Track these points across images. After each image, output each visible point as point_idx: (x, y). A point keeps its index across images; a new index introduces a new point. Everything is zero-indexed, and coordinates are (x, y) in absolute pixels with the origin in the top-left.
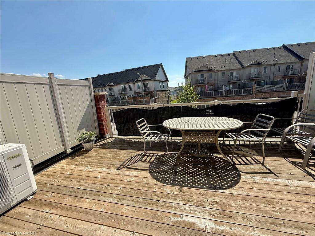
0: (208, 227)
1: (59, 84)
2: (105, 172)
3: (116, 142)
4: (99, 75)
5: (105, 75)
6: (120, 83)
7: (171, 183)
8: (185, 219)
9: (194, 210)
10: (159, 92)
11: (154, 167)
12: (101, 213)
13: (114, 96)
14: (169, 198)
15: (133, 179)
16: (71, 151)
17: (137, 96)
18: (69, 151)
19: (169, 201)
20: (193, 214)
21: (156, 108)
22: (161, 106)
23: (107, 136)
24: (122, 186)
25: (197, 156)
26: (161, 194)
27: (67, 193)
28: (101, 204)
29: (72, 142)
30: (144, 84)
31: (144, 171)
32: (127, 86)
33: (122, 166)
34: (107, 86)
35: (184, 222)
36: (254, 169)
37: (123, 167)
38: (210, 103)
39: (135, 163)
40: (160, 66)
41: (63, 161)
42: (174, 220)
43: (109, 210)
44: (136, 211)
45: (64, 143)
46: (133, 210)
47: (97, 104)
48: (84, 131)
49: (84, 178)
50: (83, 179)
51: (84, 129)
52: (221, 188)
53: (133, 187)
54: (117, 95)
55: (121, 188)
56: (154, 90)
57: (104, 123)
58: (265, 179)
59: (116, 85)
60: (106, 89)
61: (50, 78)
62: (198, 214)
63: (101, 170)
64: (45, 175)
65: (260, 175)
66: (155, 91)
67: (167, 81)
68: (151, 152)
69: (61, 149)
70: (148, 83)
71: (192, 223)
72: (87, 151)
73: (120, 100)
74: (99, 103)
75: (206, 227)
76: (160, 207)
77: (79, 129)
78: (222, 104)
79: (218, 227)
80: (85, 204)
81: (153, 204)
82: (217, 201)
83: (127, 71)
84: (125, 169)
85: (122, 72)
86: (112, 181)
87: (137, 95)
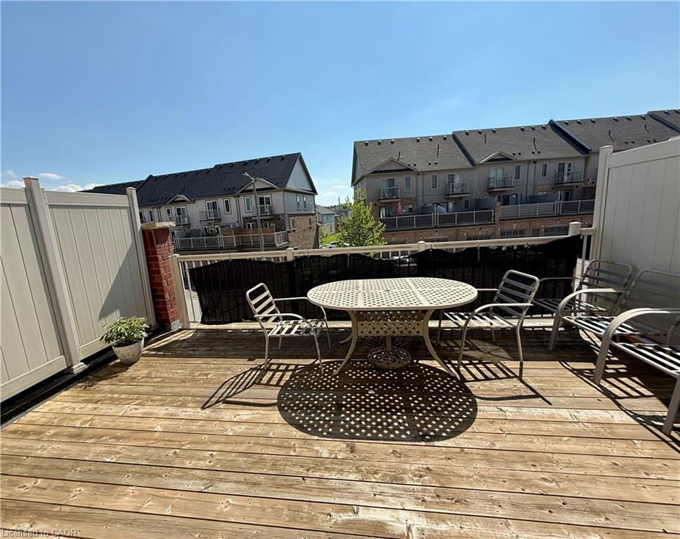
0: (414, 529)
1: (50, 204)
2: (171, 417)
3: (197, 340)
4: (151, 176)
5: (165, 177)
6: (203, 196)
7: (329, 433)
8: (364, 515)
9: (381, 493)
10: (294, 218)
11: (290, 396)
12: (167, 518)
13: (188, 225)
14: (326, 469)
15: (241, 429)
16: (85, 366)
17: (245, 227)
18: (78, 367)
19: (327, 475)
20: (382, 501)
21: (290, 258)
22: (302, 255)
23: (176, 325)
24: (216, 447)
25: (385, 365)
26: (308, 461)
27: (77, 477)
28: (166, 497)
29: (85, 344)
30: (262, 200)
31: (267, 408)
32: (221, 203)
33: (214, 400)
34: (171, 202)
35: (362, 522)
36: (504, 390)
37: (217, 402)
38: (409, 247)
39: (245, 389)
40: (297, 158)
41: (64, 393)
42: (339, 519)
43: (186, 510)
44: (252, 507)
45: (64, 349)
46: (243, 504)
47: (150, 249)
48: (116, 317)
49: (119, 433)
50: (118, 438)
51: (118, 311)
52: (438, 437)
53: (242, 448)
54: (196, 225)
55: (214, 453)
56: (283, 212)
57: (167, 296)
58: (524, 410)
59: (194, 202)
60: (168, 210)
61: (29, 191)
62: (391, 500)
63: (162, 411)
64: (15, 432)
65: (514, 403)
66: (287, 216)
67: (314, 192)
68: (281, 361)
69: (59, 364)
70: (269, 196)
71: (379, 522)
72: (126, 365)
73: (203, 236)
74: (153, 246)
75: (409, 529)
76: (307, 493)
77: (104, 313)
78: (433, 249)
79: (435, 527)
80: (126, 502)
81: (290, 486)
82: (430, 466)
83: (219, 167)
84: (222, 406)
85: (208, 171)
86: (190, 438)
87: (245, 223)
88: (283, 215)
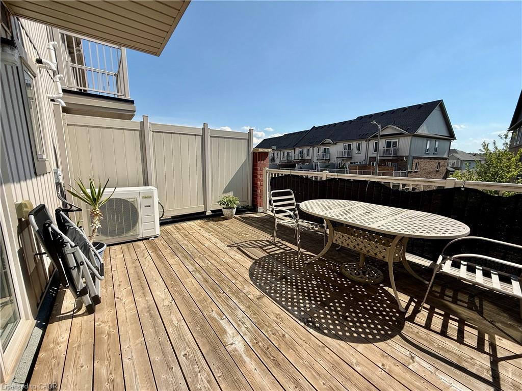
0: (233, 346)
1: (211, 135)
2: (215, 244)
4: (314, 127)
5: (322, 127)
6: (341, 140)
7: (260, 285)
8: (223, 323)
9: (243, 323)
10: (419, 160)
12: (173, 272)
13: (329, 160)
14: (237, 296)
15: (229, 261)
16: (211, 213)
17: (369, 164)
18: (209, 213)
19: (233, 298)
20: (239, 325)
22: (333, 177)
24: (213, 261)
25: (347, 274)
26: (235, 288)
27: (172, 247)
28: (181, 267)
29: (213, 205)
30: (389, 144)
31: (250, 259)
32: (354, 145)
33: (235, 245)
34: (322, 144)
35: (219, 325)
37: (235, 247)
39: (253, 247)
40: (440, 105)
41: (199, 221)
42: (214, 315)
43: (180, 274)
44: (195, 287)
45: (205, 203)
46: (194, 284)
47: (255, 163)
49: (195, 240)
50: (193, 242)
51: (232, 193)
52: (319, 330)
53: (219, 267)
54: (334, 160)
55: (210, 263)
56: (407, 154)
57: (259, 191)
59: (336, 144)
60: (319, 149)
61: (204, 129)
62: (243, 329)
63: (214, 240)
64: (176, 227)
66: (411, 158)
67: (452, 136)
69: (201, 209)
70: (398, 140)
71: (225, 330)
72: (226, 219)
73: (337, 168)
75: (232, 344)
76: (217, 298)
77: (225, 191)
78: (466, 189)
79: (244, 356)
80: (171, 261)
81: (215, 291)
82: (287, 335)
83: (360, 118)
84: (235, 249)
85: (351, 122)
86: (210, 254)
87: (370, 162)
88: (407, 157)
